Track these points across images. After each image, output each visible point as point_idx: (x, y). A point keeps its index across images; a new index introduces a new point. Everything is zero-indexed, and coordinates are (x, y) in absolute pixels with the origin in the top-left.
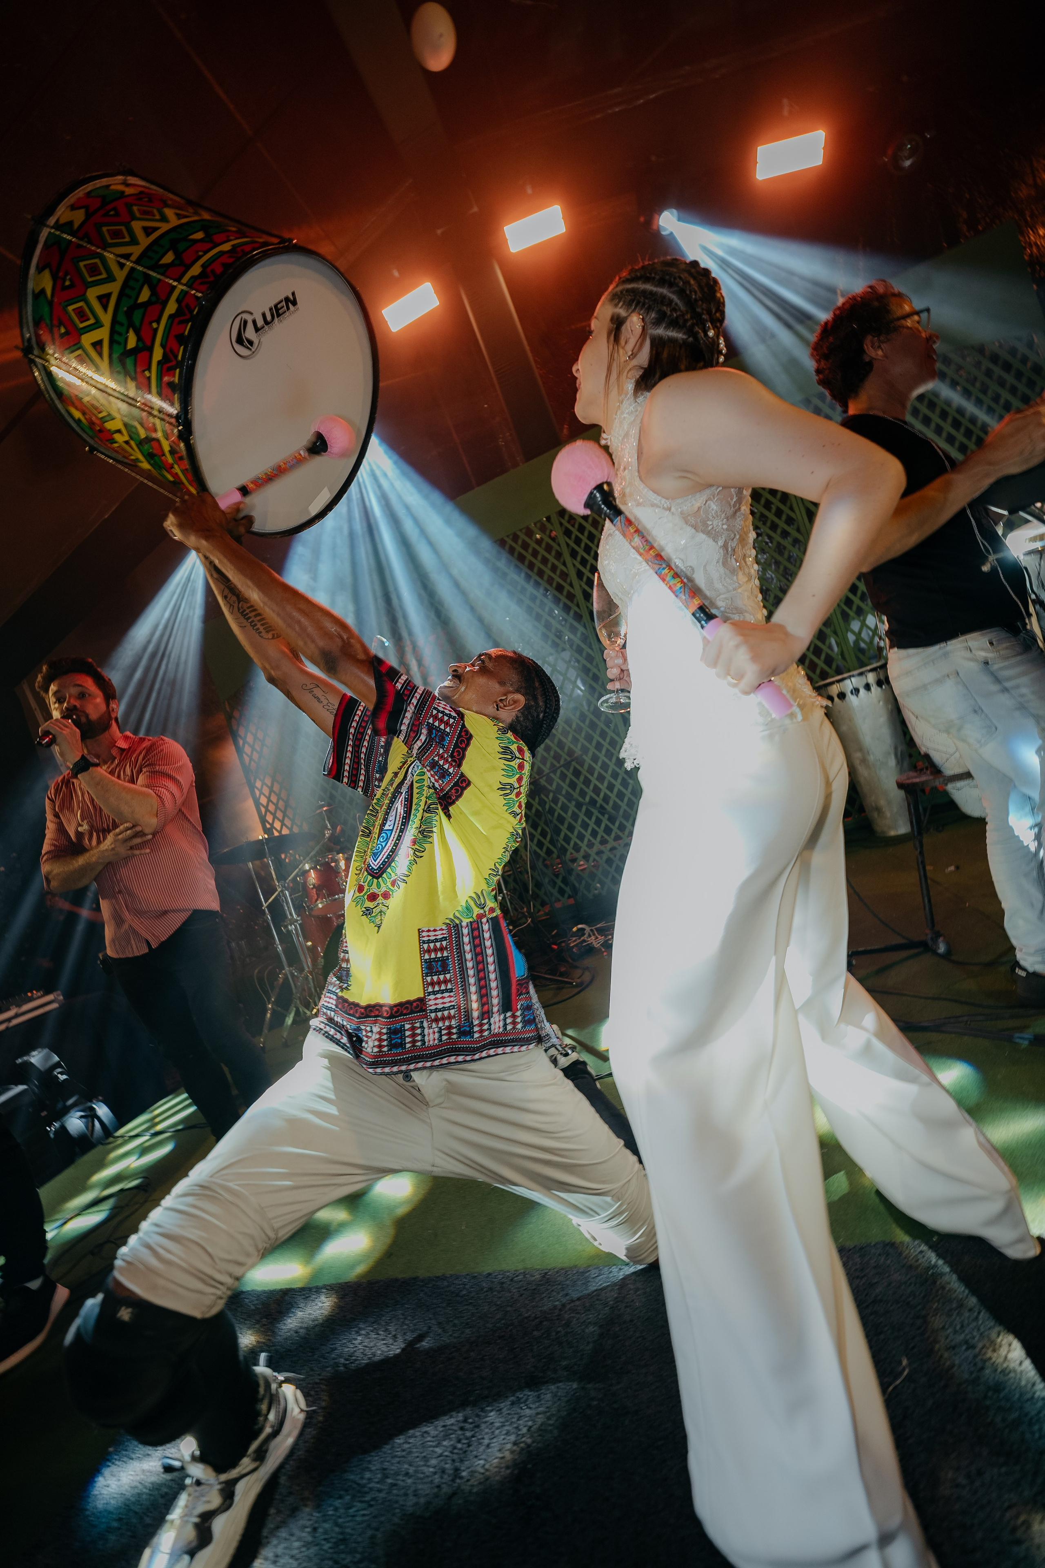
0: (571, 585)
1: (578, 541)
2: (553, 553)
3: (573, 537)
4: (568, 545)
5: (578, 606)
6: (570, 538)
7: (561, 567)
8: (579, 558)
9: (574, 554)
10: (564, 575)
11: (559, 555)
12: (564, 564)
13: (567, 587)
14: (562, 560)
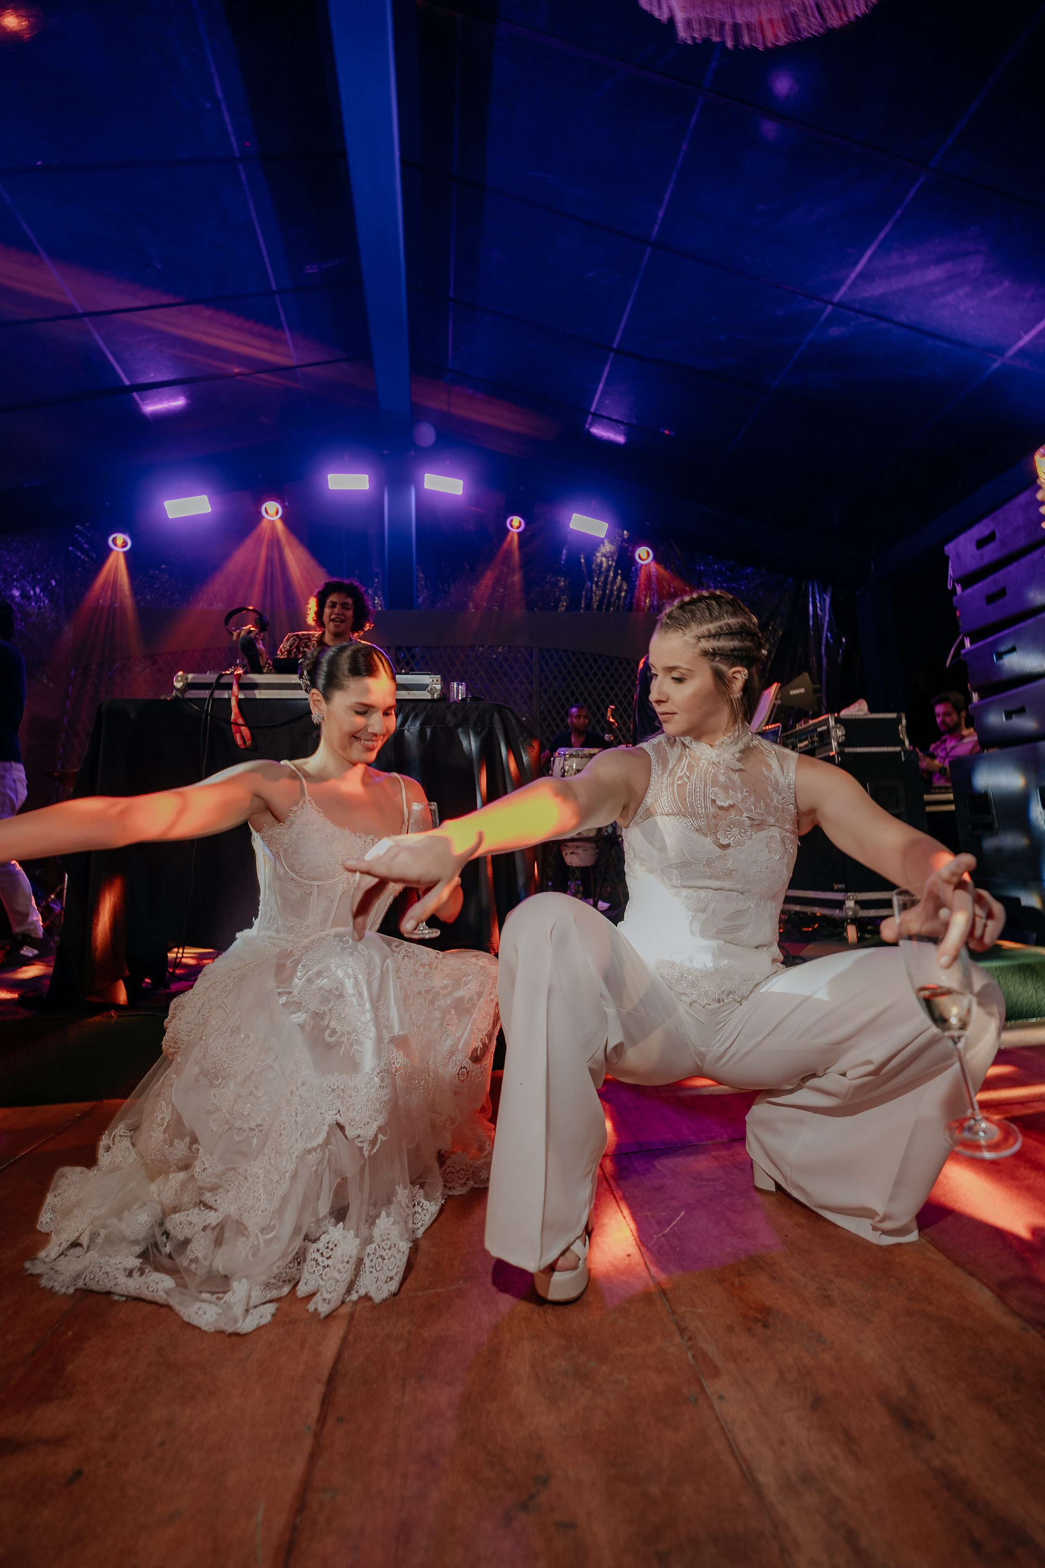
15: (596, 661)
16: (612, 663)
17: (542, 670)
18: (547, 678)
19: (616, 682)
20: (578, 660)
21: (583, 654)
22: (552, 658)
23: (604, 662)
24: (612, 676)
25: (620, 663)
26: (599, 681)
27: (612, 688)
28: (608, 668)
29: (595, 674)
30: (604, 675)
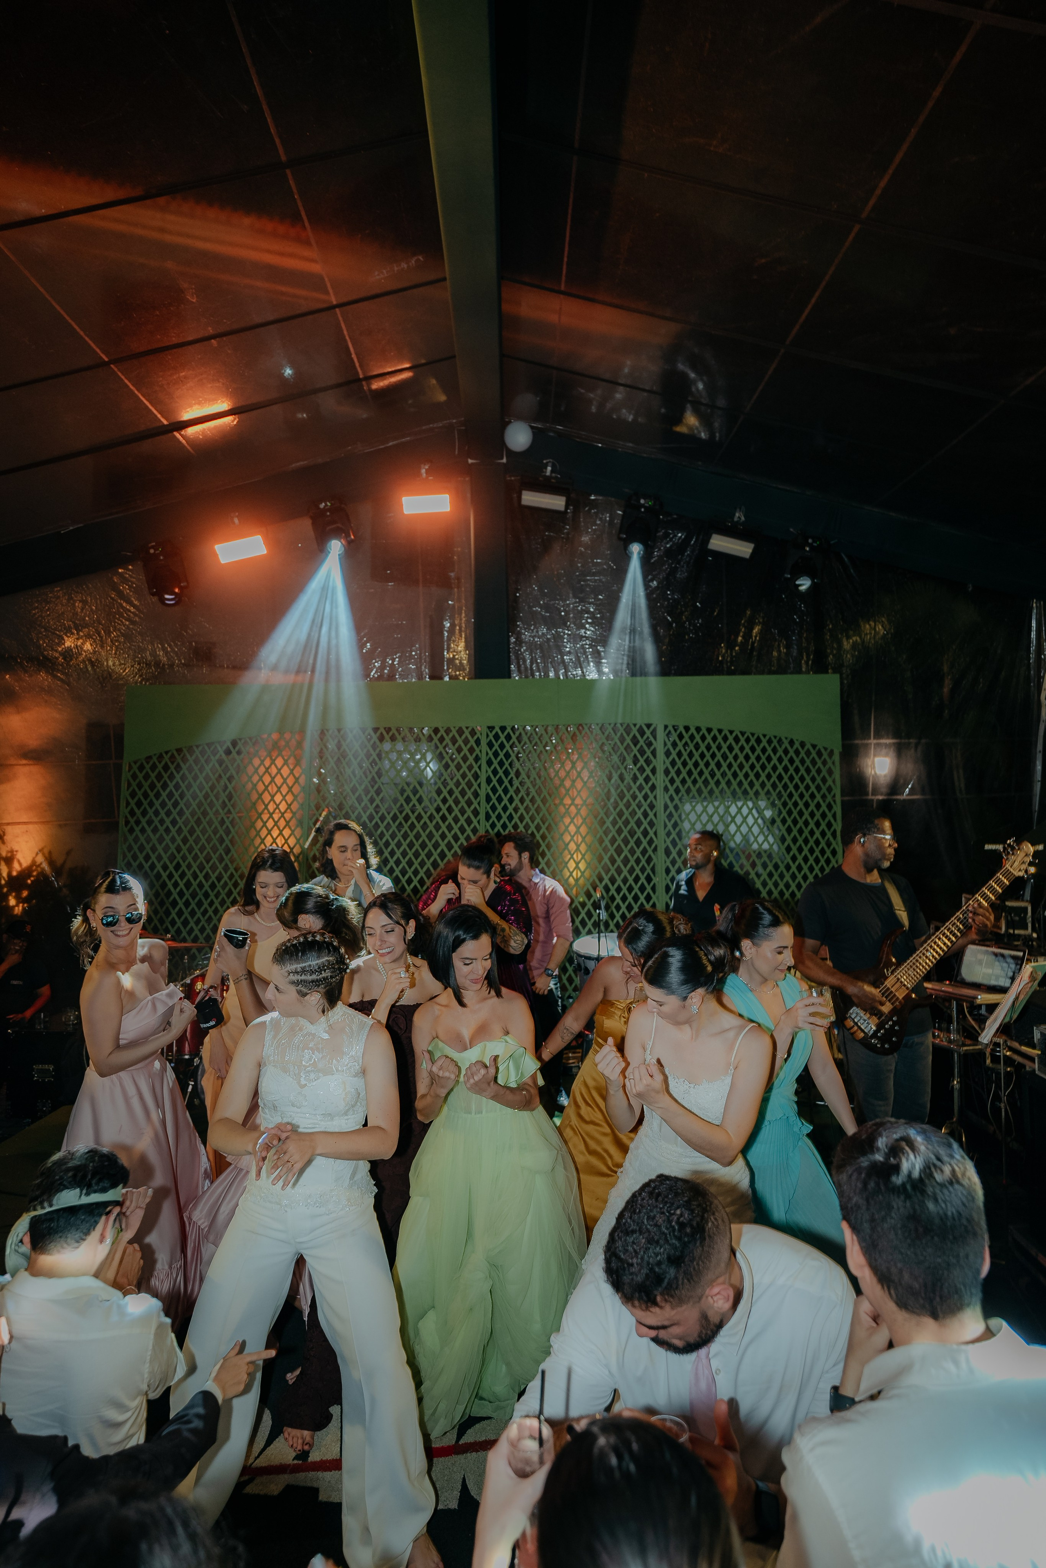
0: (479, 785)
1: (496, 754)
2: (474, 755)
3: (494, 749)
4: (487, 754)
5: (479, 804)
6: (491, 749)
7: (476, 768)
8: (492, 767)
9: (489, 763)
10: (476, 776)
11: (477, 759)
12: (480, 767)
13: (475, 786)
14: (479, 764)
15: (737, 739)
16: (758, 741)
17: (668, 754)
18: (673, 763)
19: (763, 767)
20: (714, 739)
21: (720, 731)
22: (681, 737)
23: (748, 740)
24: (758, 759)
25: (770, 742)
26: (741, 767)
27: (757, 776)
28: (753, 749)
29: (736, 758)
30: (747, 758)
